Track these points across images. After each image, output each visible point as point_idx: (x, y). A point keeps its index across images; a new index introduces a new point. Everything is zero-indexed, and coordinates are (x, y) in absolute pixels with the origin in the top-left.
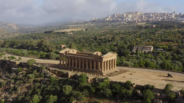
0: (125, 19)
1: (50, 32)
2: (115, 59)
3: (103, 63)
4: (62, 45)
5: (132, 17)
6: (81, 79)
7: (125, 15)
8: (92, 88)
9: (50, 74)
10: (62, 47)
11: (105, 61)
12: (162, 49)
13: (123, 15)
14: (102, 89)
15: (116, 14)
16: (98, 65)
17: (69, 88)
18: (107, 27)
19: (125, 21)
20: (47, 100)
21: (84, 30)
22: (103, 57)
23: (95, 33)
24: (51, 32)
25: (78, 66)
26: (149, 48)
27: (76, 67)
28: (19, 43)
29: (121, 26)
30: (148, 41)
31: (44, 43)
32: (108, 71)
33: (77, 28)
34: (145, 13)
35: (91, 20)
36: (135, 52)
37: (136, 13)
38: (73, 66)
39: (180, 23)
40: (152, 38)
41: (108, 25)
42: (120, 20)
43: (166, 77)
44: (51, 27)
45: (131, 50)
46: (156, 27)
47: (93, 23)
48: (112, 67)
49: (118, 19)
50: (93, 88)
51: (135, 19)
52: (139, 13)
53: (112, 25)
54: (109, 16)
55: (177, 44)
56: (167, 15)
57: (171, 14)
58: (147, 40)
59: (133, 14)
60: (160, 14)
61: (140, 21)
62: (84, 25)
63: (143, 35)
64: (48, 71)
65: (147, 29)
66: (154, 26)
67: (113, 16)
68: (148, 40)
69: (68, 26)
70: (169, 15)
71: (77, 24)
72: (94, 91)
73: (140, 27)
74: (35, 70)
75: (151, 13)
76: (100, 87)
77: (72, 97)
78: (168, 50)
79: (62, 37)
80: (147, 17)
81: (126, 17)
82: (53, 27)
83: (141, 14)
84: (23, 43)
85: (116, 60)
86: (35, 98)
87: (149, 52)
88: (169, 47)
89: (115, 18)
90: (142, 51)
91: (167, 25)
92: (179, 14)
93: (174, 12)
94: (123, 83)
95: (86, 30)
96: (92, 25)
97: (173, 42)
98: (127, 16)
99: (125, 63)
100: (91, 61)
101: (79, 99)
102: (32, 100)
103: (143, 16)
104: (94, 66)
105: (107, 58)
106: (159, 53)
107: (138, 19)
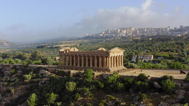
0: (119, 34)
1: (42, 47)
2: (122, 55)
3: (110, 58)
4: (57, 57)
5: (126, 33)
6: (87, 75)
7: (119, 30)
8: (100, 83)
9: (49, 74)
10: (57, 59)
11: (112, 56)
12: (163, 58)
13: (117, 30)
14: (112, 83)
15: (110, 30)
16: (104, 61)
17: (73, 85)
18: (101, 42)
19: (119, 37)
20: (48, 98)
21: (78, 45)
22: (110, 52)
23: (89, 47)
24: (44, 47)
25: (81, 65)
26: (149, 56)
27: (79, 65)
28: (12, 55)
29: (116, 41)
30: (147, 52)
31: (38, 54)
32: (115, 68)
33: (71, 44)
34: (139, 29)
35: (84, 36)
36: (135, 61)
37: (130, 28)
38: (75, 65)
39: (176, 37)
40: (150, 49)
41: (102, 41)
42: (114, 36)
43: (179, 74)
44: (44, 43)
45: (130, 60)
46: (153, 40)
47: (87, 40)
48: (119, 64)
49: (112, 34)
50: (102, 83)
51: (129, 35)
52: (133, 29)
53: (106, 41)
54: (103, 32)
55: (177, 54)
56: (162, 30)
57: (166, 29)
58: (145, 51)
59: (127, 30)
60: (155, 29)
61: (134, 36)
62: (78, 41)
63: (140, 47)
64: (47, 72)
65: (143, 42)
66: (150, 39)
67: (107, 32)
68: (147, 50)
69: (61, 42)
70: (164, 30)
71: (70, 40)
72: (103, 86)
73: (136, 41)
74: (31, 72)
75: (145, 29)
76: (110, 82)
77: (78, 94)
78: (169, 59)
79: (56, 52)
80: (142, 32)
81: (120, 33)
82: (46, 43)
83: (135, 29)
84: (15, 55)
85: (122, 57)
86: (33, 97)
87: (150, 60)
88: (170, 55)
89: (109, 34)
90: (142, 60)
91: (163, 38)
92: (173, 29)
93: (169, 27)
94: (135, 77)
95: (80, 44)
96: (86, 41)
97: (172, 51)
98: (121, 31)
99: (130, 65)
100: (96, 58)
101: (86, 95)
102: (30, 100)
103: (138, 31)
104: (99, 63)
105: (114, 52)
106: (160, 61)
107: (132, 34)
